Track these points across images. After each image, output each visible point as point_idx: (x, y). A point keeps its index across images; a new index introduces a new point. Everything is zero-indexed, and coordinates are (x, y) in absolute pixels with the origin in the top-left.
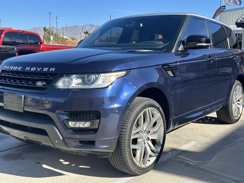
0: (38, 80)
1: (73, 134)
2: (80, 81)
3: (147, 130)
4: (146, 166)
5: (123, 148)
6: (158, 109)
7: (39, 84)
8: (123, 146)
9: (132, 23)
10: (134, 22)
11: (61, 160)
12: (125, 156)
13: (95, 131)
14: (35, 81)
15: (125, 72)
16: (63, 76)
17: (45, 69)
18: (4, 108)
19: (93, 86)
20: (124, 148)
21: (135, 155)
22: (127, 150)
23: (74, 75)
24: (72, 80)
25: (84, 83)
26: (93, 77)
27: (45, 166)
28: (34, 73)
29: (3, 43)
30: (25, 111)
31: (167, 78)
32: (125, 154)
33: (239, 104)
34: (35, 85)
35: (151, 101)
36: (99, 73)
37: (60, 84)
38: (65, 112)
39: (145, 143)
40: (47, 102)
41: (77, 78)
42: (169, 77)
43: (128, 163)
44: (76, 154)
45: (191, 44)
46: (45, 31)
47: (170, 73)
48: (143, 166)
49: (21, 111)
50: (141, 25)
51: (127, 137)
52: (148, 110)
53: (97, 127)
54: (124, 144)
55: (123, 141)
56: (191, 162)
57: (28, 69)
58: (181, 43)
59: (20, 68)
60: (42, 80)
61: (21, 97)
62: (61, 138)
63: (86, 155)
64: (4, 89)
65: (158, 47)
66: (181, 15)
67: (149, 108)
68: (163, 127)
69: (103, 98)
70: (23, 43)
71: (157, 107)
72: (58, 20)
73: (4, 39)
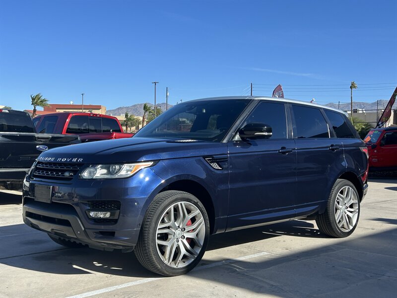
0: (66, 171)
1: (94, 224)
2: (105, 171)
3: (181, 227)
4: (179, 267)
5: (146, 242)
6: (196, 204)
7: (67, 174)
8: (146, 240)
9: (193, 108)
10: (196, 108)
11: (94, 263)
12: (149, 251)
13: (115, 221)
14: (63, 171)
15: (153, 163)
16: (88, 167)
17: (74, 160)
18: (35, 200)
19: (116, 176)
20: (148, 242)
21: (163, 253)
22: (151, 244)
23: (100, 166)
24: (96, 170)
25: (109, 173)
26: (117, 167)
27: (75, 266)
28: (65, 164)
29: (67, 130)
30: (53, 202)
31: (209, 171)
32: (149, 248)
33: (351, 212)
34: (64, 176)
35: (186, 195)
36: (123, 163)
37: (86, 174)
38: (87, 202)
39: (178, 241)
40: (75, 196)
41: (102, 168)
42: (213, 170)
43: (153, 259)
44: (103, 250)
45: (248, 133)
46: (146, 111)
47: (215, 166)
48: (175, 267)
49: (49, 202)
50: (204, 111)
51: (151, 231)
52: (181, 204)
53: (117, 218)
54: (148, 238)
55: (146, 234)
56: (239, 268)
57: (59, 159)
58: (238, 133)
59: (53, 159)
60: (70, 171)
61: (50, 188)
62: (83, 229)
63: (112, 251)
64: (41, 181)
65: (209, 137)
66: (247, 100)
67: (183, 202)
68: (204, 225)
69: (127, 189)
70: (95, 131)
71: (194, 202)
72: (168, 93)
73: (69, 125)
